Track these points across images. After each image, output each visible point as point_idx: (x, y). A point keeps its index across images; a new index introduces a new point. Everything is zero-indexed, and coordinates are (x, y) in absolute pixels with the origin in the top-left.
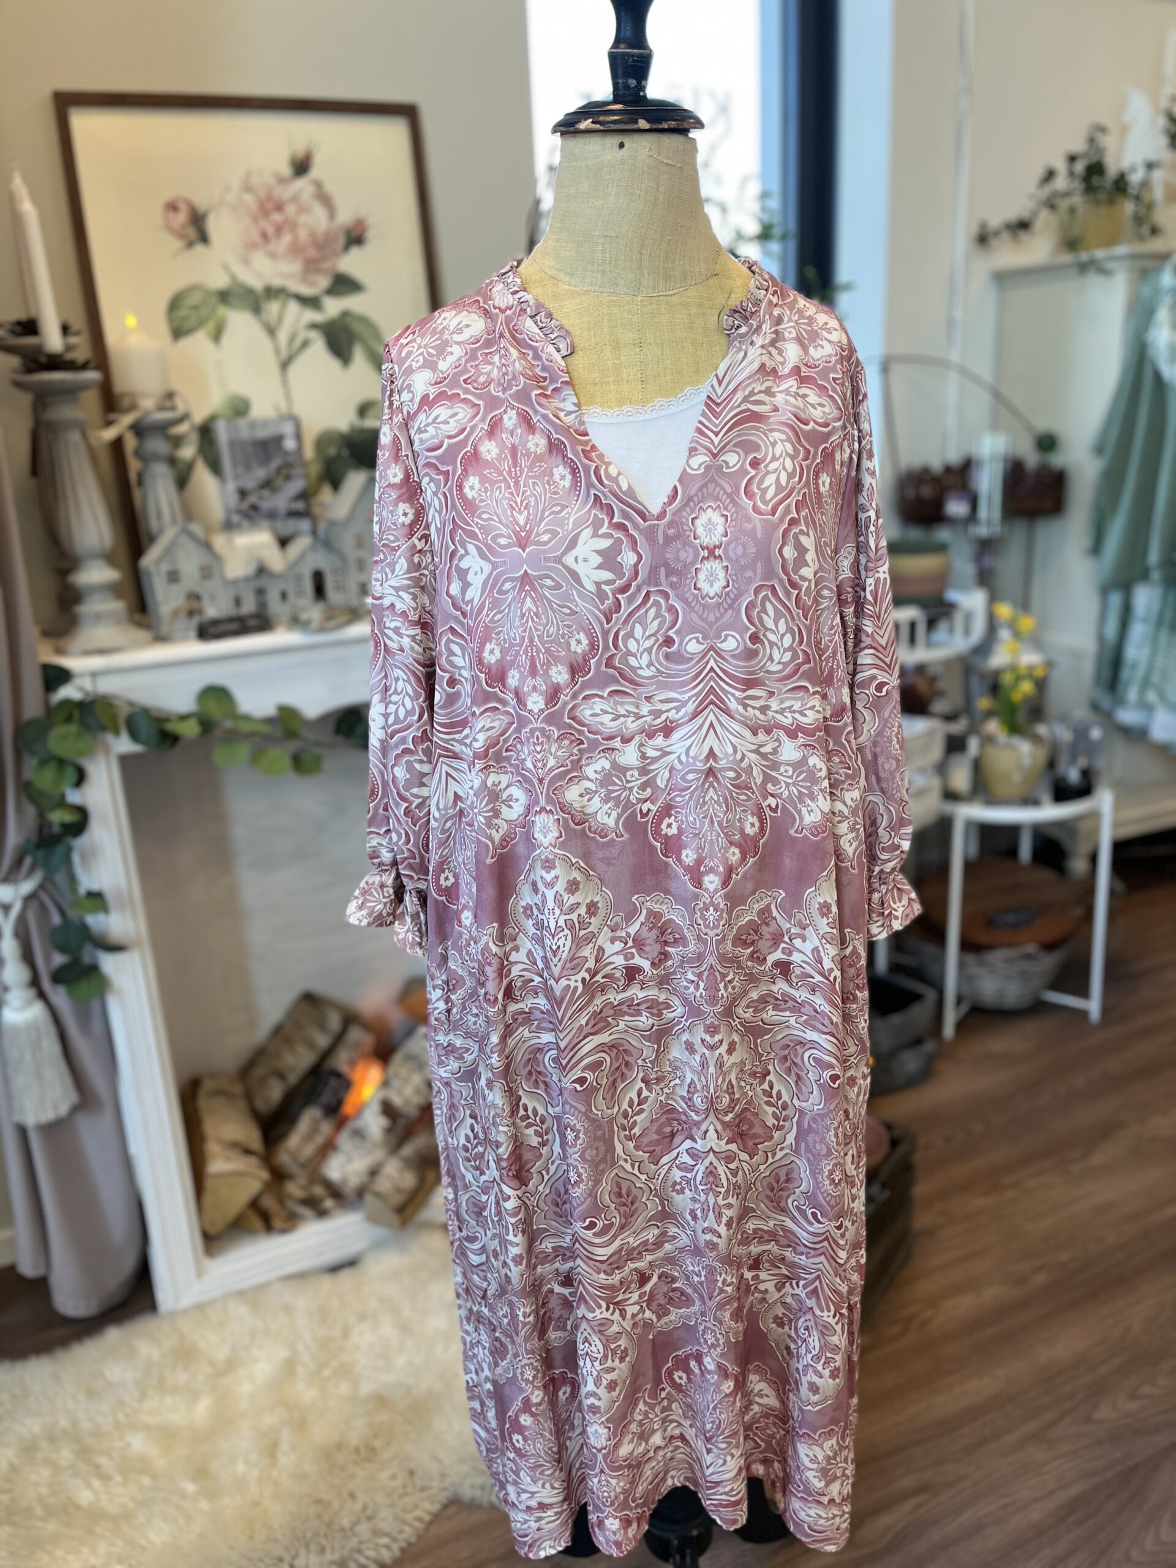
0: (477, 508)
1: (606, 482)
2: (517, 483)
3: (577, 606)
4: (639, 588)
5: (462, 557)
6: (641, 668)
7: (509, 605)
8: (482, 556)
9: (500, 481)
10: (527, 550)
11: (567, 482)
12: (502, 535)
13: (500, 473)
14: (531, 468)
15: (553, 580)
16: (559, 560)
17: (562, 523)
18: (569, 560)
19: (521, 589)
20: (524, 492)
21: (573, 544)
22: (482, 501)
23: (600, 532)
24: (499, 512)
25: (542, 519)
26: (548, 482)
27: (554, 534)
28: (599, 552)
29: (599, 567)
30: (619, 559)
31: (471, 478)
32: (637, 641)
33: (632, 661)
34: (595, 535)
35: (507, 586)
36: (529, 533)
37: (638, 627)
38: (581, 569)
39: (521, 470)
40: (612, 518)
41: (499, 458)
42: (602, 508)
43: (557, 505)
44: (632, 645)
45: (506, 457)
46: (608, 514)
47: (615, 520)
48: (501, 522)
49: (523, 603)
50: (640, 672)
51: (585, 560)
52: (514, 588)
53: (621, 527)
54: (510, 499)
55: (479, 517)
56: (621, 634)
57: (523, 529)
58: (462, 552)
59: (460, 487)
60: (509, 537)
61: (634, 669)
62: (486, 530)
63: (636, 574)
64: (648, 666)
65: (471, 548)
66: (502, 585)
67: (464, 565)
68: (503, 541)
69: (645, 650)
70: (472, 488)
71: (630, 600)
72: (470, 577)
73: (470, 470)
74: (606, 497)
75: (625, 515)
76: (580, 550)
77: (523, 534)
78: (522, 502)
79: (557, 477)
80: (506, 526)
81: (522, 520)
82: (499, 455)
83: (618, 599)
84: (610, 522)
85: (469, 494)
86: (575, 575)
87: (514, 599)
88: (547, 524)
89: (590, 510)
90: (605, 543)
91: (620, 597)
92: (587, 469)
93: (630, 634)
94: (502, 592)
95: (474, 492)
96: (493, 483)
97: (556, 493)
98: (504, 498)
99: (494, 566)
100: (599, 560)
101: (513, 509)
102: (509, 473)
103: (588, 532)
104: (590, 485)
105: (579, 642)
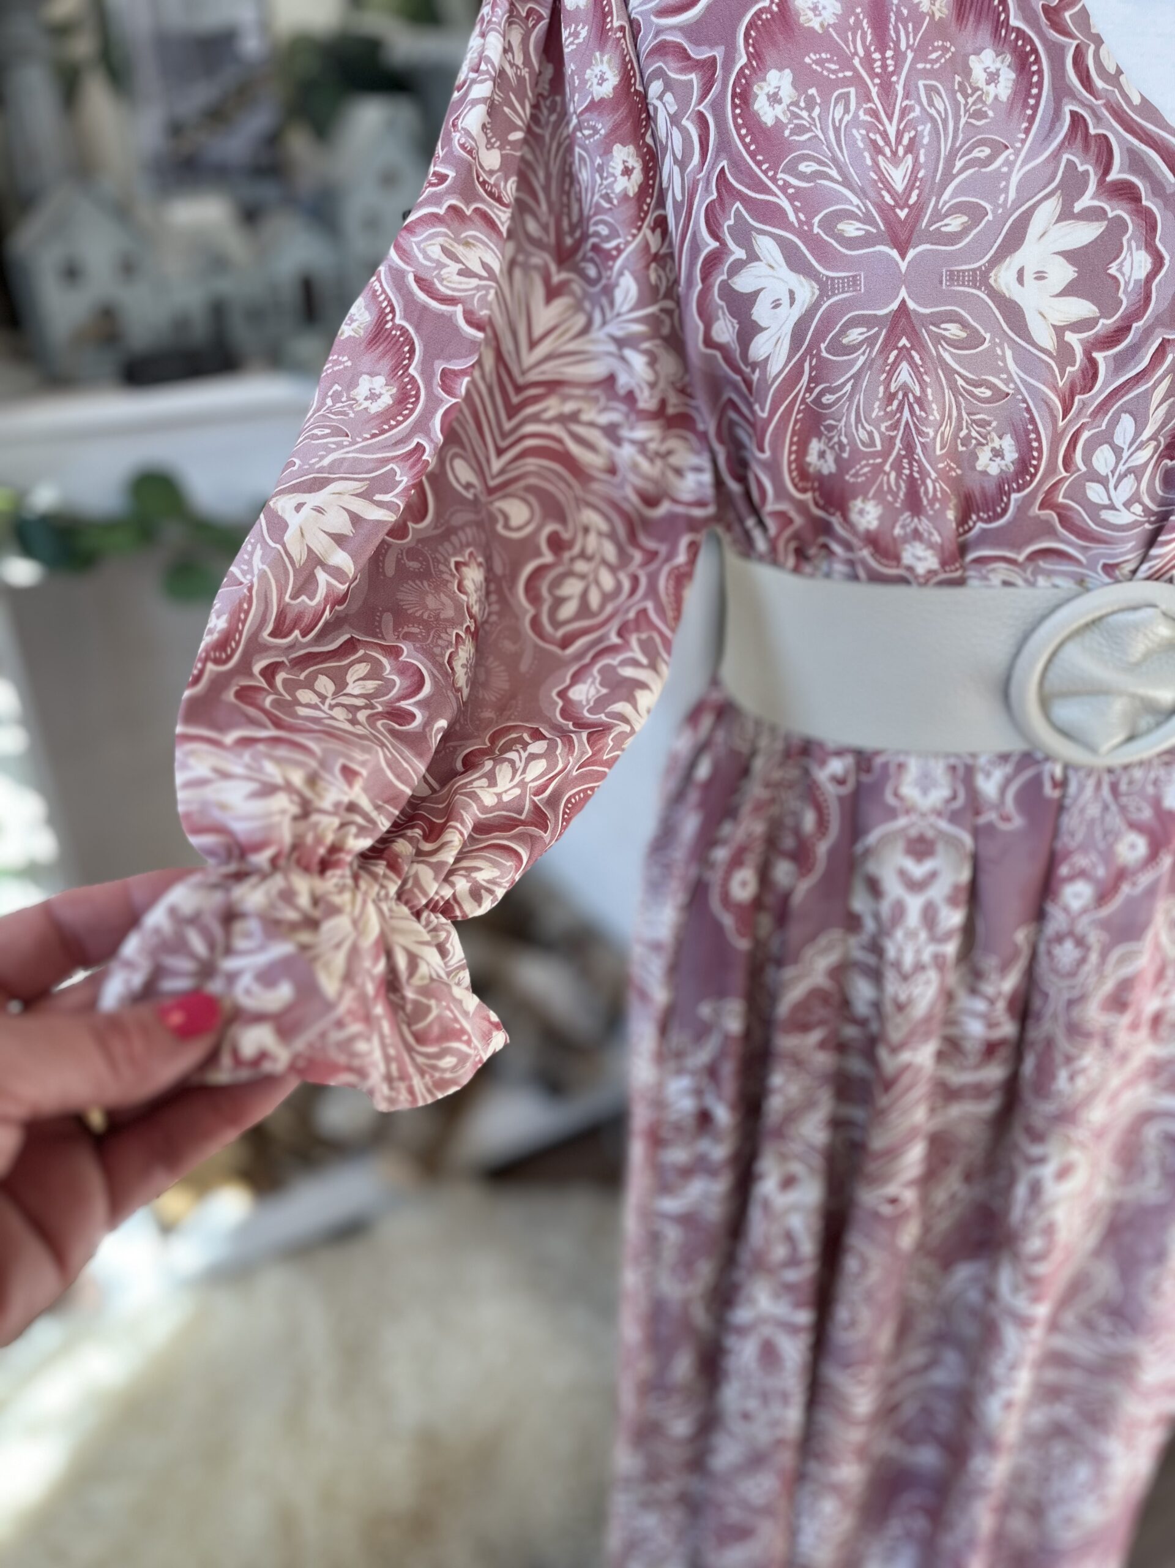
0: (786, 147)
1: (1099, 83)
2: (887, 89)
3: (1010, 380)
4: (1148, 333)
5: (737, 267)
6: (1112, 507)
7: (857, 377)
8: (795, 262)
9: (846, 82)
10: (911, 254)
11: (1004, 88)
12: (850, 215)
13: (846, 63)
14: (921, 53)
15: (965, 325)
16: (981, 278)
17: (993, 186)
18: (1004, 278)
19: (889, 343)
20: (904, 112)
21: (1015, 238)
22: (800, 130)
23: (1078, 207)
24: (844, 157)
25: (948, 177)
26: (962, 89)
27: (975, 213)
28: (1070, 256)
29: (1069, 291)
30: (1113, 270)
31: (773, 75)
32: (1117, 451)
33: (1095, 493)
34: (1066, 214)
35: (855, 335)
36: (917, 210)
37: (1127, 423)
38: (1029, 298)
39: (899, 57)
40: (1107, 170)
41: (841, 26)
42: (1086, 147)
43: (982, 143)
44: (1103, 459)
45: (858, 22)
46: (1098, 161)
47: (1114, 175)
48: (847, 182)
49: (890, 374)
50: (1107, 515)
51: (1040, 276)
52: (870, 341)
53: (1125, 192)
54: (870, 128)
55: (792, 170)
56: (1086, 435)
57: (901, 200)
58: (739, 253)
59: (744, 97)
60: (868, 219)
61: (1094, 509)
62: (807, 201)
63: (1147, 298)
64: (1127, 505)
65: (766, 246)
66: (843, 332)
67: (743, 283)
68: (851, 229)
69: (1129, 471)
70: (774, 99)
71: (1120, 363)
72: (761, 313)
73: (770, 55)
74: (1098, 118)
75: (1136, 163)
76: (1029, 255)
77: (902, 214)
78: (899, 135)
79: (979, 76)
80: (862, 193)
81: (898, 177)
82: (843, 17)
83: (1093, 363)
84: (1101, 182)
85: (767, 113)
86: (1013, 313)
87: (869, 365)
88: (958, 191)
89: (1056, 155)
90: (1085, 233)
91: (1098, 356)
92: (1056, 53)
93: (1105, 437)
94: (837, 348)
95: (779, 110)
96: (827, 87)
97: (979, 115)
98: (855, 122)
99: (826, 288)
100: (1066, 273)
101: (879, 151)
102: (868, 61)
103: (1050, 208)
104: (1061, 91)
105: (998, 453)
